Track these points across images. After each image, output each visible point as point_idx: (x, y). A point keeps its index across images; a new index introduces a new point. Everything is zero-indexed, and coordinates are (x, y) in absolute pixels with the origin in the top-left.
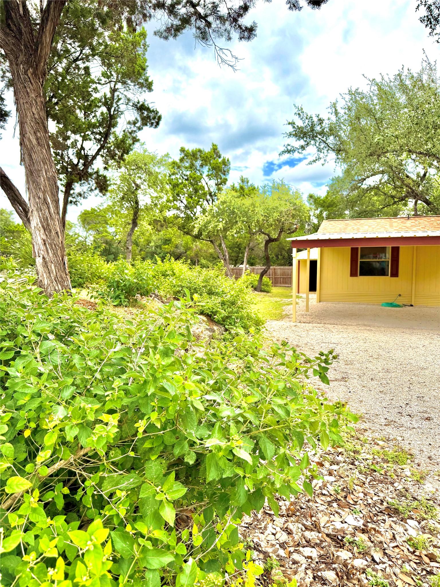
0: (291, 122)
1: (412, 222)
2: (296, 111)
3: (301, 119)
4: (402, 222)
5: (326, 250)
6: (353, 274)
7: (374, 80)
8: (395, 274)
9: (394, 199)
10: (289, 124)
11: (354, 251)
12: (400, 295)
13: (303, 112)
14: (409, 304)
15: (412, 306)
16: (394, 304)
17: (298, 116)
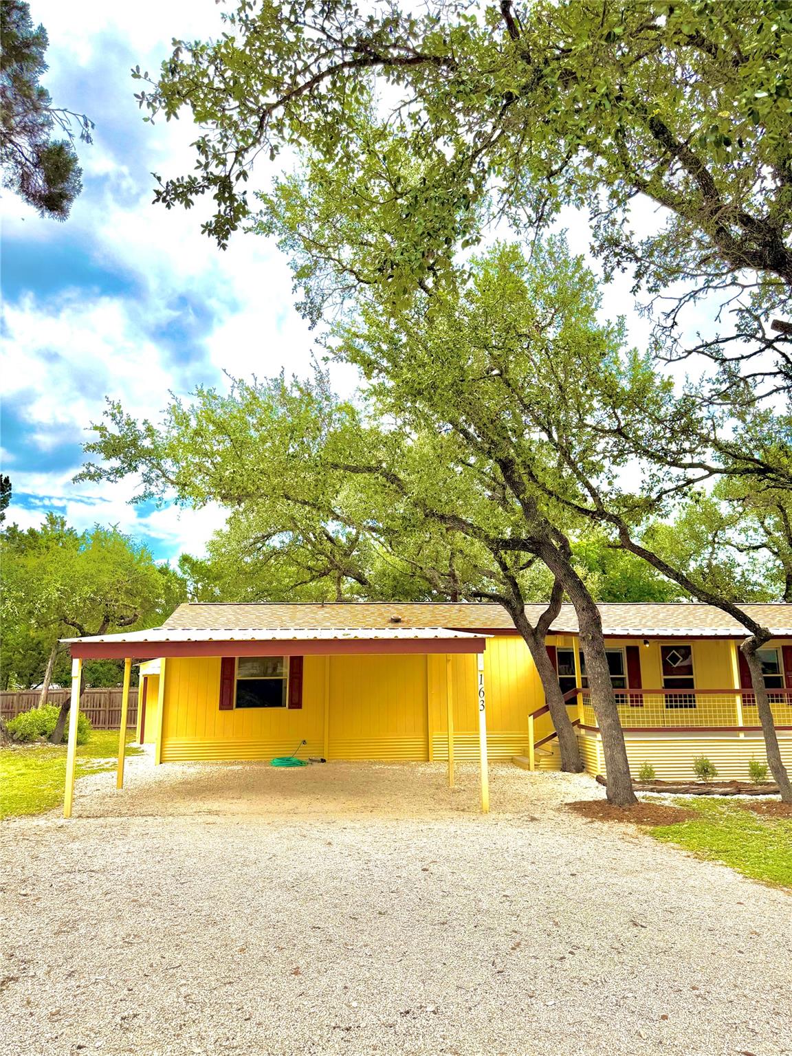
0: (99, 425)
1: (326, 613)
2: (108, 408)
3: (117, 423)
4: (312, 612)
5: (177, 661)
6: (225, 704)
7: (241, 381)
8: (296, 704)
9: (311, 573)
10: (96, 428)
11: (227, 664)
12: (304, 742)
13: (121, 413)
14: (319, 759)
15: (323, 761)
16: (294, 760)
17: (110, 417)
